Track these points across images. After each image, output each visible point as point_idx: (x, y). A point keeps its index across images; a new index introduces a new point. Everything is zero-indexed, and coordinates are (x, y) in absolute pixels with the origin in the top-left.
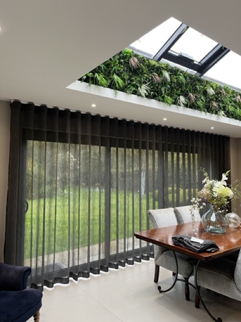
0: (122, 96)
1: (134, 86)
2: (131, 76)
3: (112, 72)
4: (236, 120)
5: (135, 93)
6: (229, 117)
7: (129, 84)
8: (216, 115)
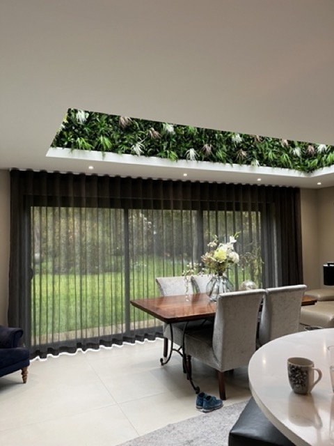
0: (111, 157)
1: (126, 145)
2: (122, 135)
3: (98, 134)
4: (283, 169)
5: (128, 152)
6: (271, 166)
7: (120, 144)
8: (249, 166)
